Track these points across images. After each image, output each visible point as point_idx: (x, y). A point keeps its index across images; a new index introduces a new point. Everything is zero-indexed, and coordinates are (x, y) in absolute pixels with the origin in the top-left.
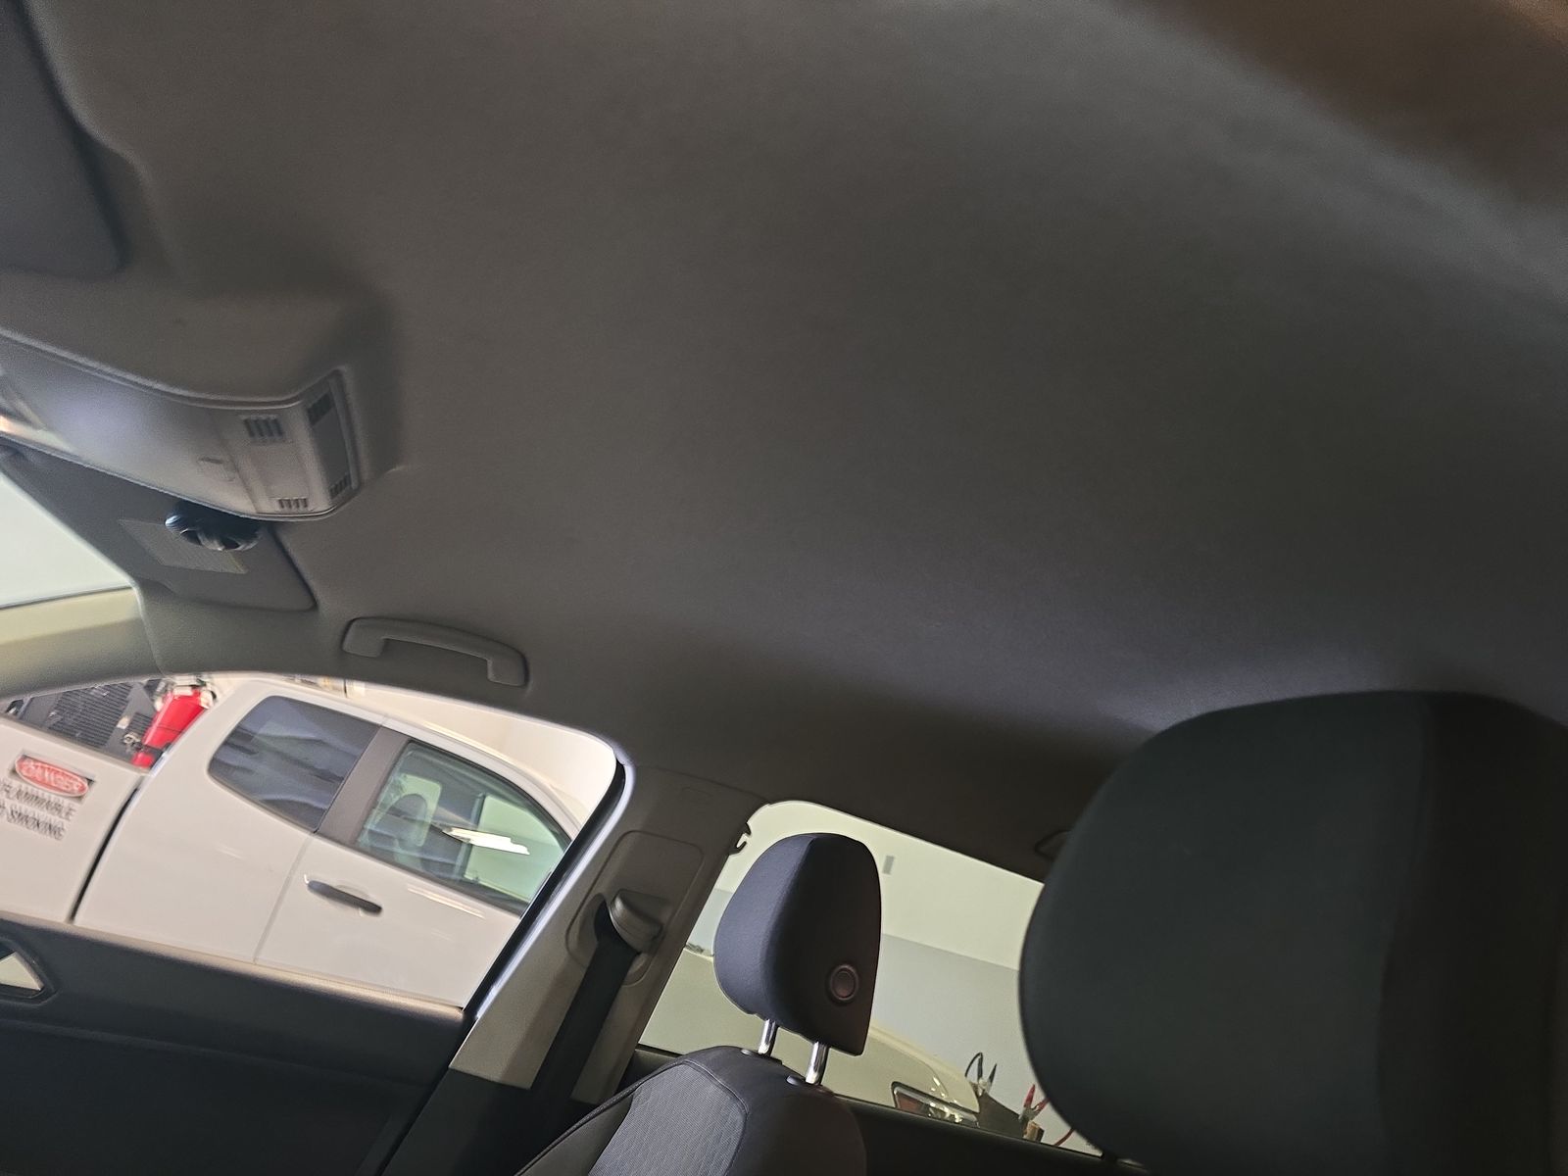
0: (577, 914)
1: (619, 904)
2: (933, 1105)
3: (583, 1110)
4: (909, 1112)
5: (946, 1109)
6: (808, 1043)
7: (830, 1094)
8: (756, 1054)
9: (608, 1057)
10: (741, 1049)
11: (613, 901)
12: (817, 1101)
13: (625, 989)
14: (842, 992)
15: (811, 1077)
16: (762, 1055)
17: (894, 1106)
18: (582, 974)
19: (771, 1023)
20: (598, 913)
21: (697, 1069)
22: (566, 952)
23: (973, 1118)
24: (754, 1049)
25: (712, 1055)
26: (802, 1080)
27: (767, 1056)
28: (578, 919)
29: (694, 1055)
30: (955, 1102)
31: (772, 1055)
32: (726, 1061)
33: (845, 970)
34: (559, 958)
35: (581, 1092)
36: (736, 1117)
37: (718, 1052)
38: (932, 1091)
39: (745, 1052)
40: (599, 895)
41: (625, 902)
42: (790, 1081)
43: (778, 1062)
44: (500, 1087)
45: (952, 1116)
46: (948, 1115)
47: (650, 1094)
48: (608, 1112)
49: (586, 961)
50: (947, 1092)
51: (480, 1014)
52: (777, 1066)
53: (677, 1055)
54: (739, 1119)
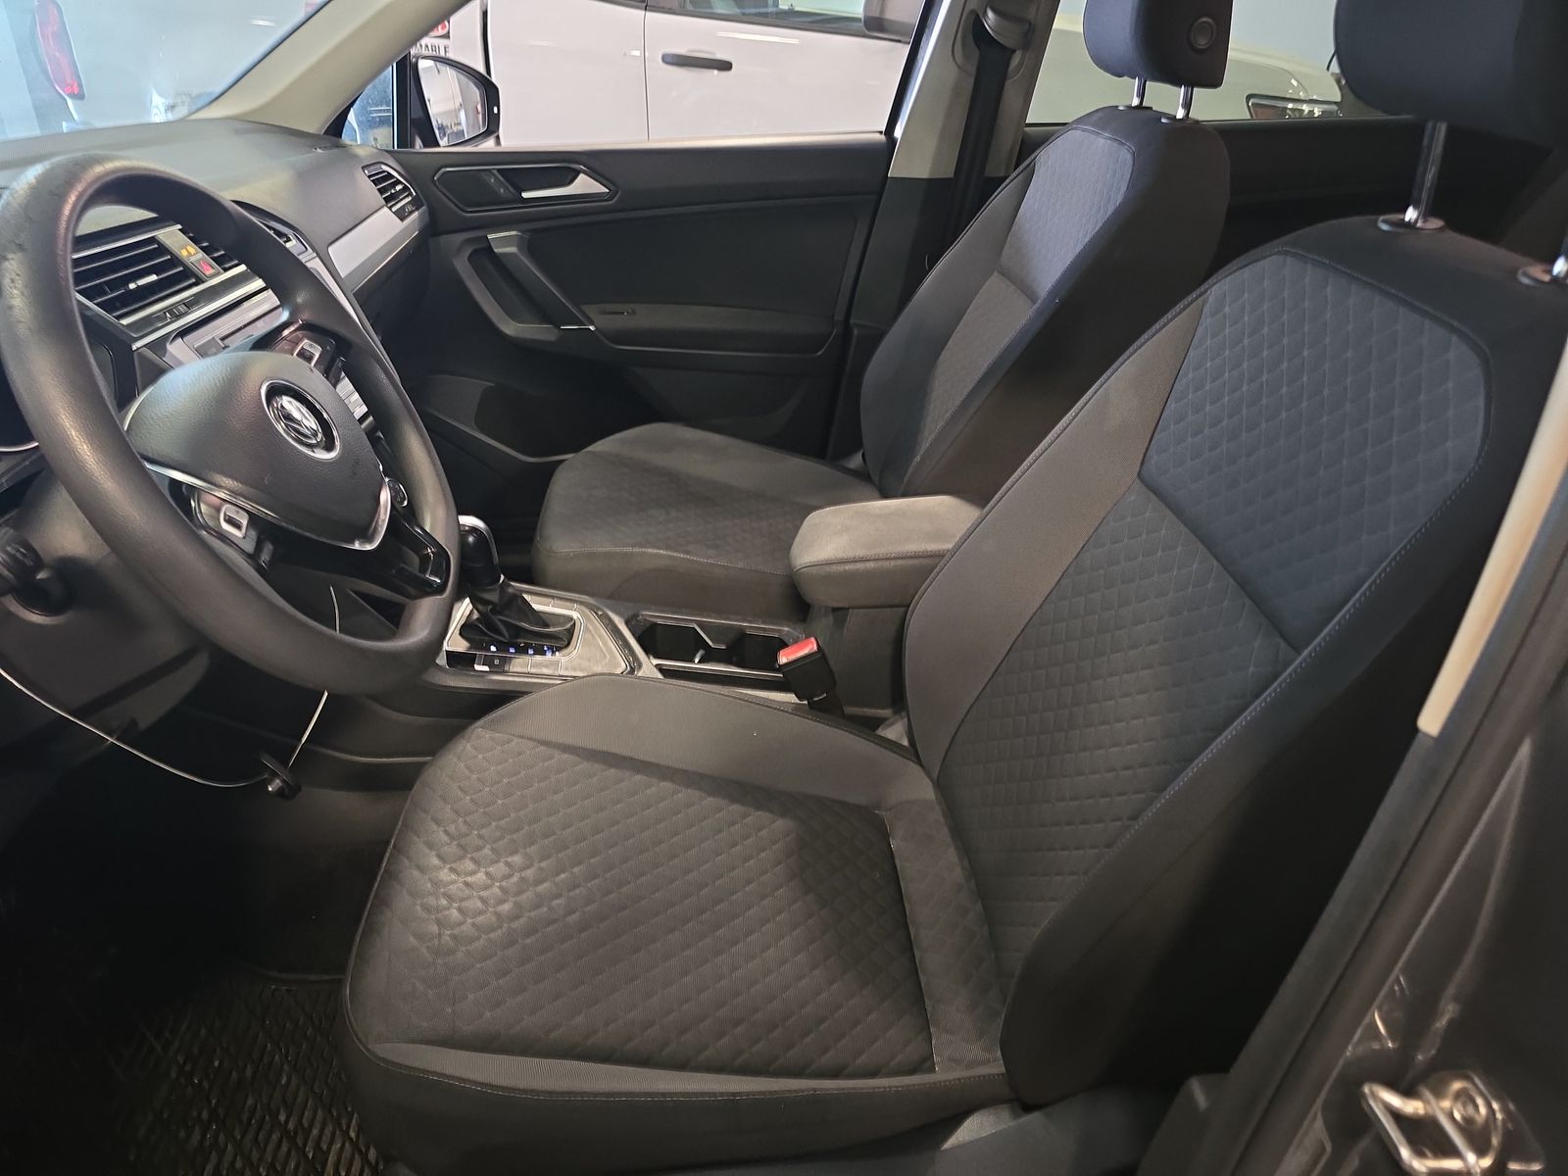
0: (957, 32)
1: (990, 14)
2: (1290, 106)
3: (996, 183)
4: (1267, 118)
5: (1306, 108)
6: (1174, 89)
7: (1197, 122)
8: (1130, 107)
9: (1006, 140)
10: (1117, 107)
11: (985, 13)
12: (1188, 131)
13: (1008, 83)
14: (1202, 42)
15: (1180, 114)
16: (1136, 107)
17: (1249, 118)
18: (971, 81)
19: (1140, 80)
20: (974, 26)
21: (1084, 130)
22: (956, 68)
23: (1335, 107)
24: (1128, 104)
25: (1095, 118)
26: (1173, 118)
27: (1140, 107)
28: (959, 34)
29: (1079, 121)
30: (1315, 97)
31: (1144, 104)
32: (1107, 118)
33: (1204, 22)
34: (951, 73)
35: (991, 171)
36: (1125, 156)
37: (1099, 114)
38: (1290, 93)
39: (1121, 108)
40: (973, 12)
41: (994, 11)
42: (1164, 120)
43: (1150, 108)
44: (929, 181)
45: (1311, 112)
46: (1306, 112)
47: (1047, 159)
48: (1015, 181)
49: (973, 70)
50: (1305, 90)
51: (898, 133)
52: (1148, 112)
53: (1065, 124)
54: (1129, 157)
